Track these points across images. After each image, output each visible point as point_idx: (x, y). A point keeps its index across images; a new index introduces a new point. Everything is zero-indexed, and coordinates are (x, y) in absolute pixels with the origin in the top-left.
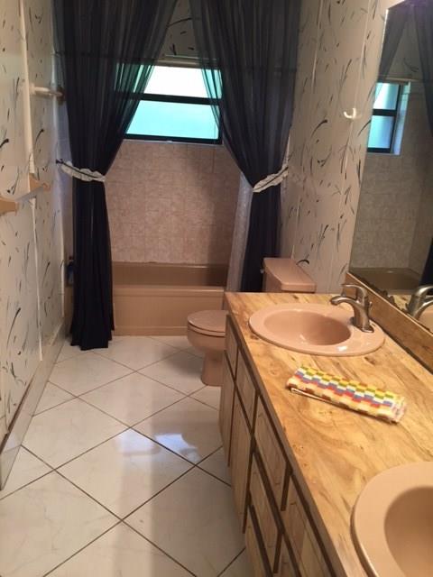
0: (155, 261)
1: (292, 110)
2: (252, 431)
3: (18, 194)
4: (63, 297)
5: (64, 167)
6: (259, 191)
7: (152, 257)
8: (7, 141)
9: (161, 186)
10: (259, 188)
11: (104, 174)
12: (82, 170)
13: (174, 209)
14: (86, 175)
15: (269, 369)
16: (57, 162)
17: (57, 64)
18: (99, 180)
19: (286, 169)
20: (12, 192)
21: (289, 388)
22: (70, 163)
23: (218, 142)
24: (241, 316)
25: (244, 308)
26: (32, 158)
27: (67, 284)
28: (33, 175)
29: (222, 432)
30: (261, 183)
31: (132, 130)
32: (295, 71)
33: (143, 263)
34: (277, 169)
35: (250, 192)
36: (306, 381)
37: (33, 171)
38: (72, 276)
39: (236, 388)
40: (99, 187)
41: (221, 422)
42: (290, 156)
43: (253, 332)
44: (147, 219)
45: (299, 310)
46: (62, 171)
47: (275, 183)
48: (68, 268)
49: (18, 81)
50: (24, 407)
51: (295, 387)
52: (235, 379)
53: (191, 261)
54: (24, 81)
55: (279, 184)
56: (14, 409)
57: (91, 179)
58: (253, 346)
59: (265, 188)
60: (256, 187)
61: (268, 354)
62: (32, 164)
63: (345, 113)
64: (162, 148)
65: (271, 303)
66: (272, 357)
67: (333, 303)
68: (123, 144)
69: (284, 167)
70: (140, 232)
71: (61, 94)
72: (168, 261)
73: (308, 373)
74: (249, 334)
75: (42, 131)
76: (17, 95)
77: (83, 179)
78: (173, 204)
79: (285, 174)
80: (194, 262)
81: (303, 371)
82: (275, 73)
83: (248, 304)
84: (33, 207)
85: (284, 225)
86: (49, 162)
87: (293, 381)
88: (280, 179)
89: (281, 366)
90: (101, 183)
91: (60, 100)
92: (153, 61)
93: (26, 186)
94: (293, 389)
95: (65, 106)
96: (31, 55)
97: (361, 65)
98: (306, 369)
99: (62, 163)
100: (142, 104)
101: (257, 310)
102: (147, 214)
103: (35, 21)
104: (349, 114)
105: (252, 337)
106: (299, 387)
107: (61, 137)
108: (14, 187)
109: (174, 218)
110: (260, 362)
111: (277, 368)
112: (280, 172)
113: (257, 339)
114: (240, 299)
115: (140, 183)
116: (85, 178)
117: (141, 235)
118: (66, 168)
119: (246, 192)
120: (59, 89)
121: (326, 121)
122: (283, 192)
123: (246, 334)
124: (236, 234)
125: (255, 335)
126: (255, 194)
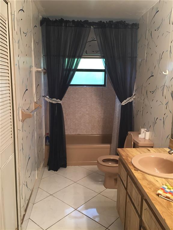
0: (80, 133)
1: (136, 72)
2: (140, 216)
3: (30, 111)
4: (44, 150)
5: (45, 98)
6: (124, 104)
7: (79, 132)
8: (27, 90)
9: (82, 104)
10: (124, 103)
11: (61, 100)
12: (53, 99)
13: (87, 113)
14: (54, 101)
15: (147, 187)
16: (43, 96)
17: (43, 60)
18: (60, 103)
19: (135, 95)
20: (28, 110)
21: (158, 195)
22: (48, 97)
23: (104, 85)
24: (128, 160)
25: (127, 156)
26: (35, 96)
27: (46, 145)
28: (35, 102)
29: (119, 212)
30: (125, 101)
31: (72, 83)
32: (136, 57)
33: (75, 135)
34: (131, 95)
35: (120, 105)
36: (166, 192)
37: (35, 101)
38: (48, 141)
39: (127, 193)
40: (59, 106)
41: (118, 208)
42: (136, 90)
43: (135, 167)
44: (76, 117)
45: (153, 156)
46: (45, 99)
47: (130, 101)
48: (47, 138)
49: (31, 67)
50: (31, 201)
51: (161, 195)
52: (126, 189)
53: (95, 133)
54: (33, 66)
55: (132, 101)
56: (27, 202)
57: (57, 102)
58: (137, 175)
59: (126, 103)
60: (123, 103)
61: (144, 179)
62: (35, 98)
63: (163, 72)
64: (82, 89)
65: (139, 153)
66: (147, 180)
67: (170, 153)
68: (69, 88)
69: (134, 94)
70: (74, 122)
71: (45, 71)
72: (85, 133)
73: (168, 188)
74: (134, 169)
75: (38, 85)
76: (30, 72)
77: (53, 103)
78: (87, 110)
79: (134, 97)
80: (96, 134)
81: (166, 187)
82: (128, 59)
83: (129, 154)
84: (35, 115)
85: (135, 117)
86: (40, 97)
87: (160, 192)
88: (132, 99)
89: (153, 185)
90: (60, 104)
91: (45, 73)
92: (80, 57)
93: (33, 107)
94: (160, 196)
95: (46, 75)
96: (35, 57)
97: (169, 53)
98: (167, 186)
99: (45, 97)
100: (77, 73)
101: (134, 157)
102: (77, 115)
103: (36, 44)
104: (165, 73)
105: (135, 170)
106: (162, 195)
107: (45, 86)
108: (29, 108)
109: (87, 116)
110: (143, 183)
111: (151, 186)
112: (132, 96)
113: (137, 171)
114: (124, 151)
115: (74, 103)
116: (54, 102)
117: (74, 123)
118: (47, 98)
119: (118, 105)
120: (44, 69)
121: (153, 76)
122: (133, 104)
123: (132, 169)
124: (115, 122)
125: (137, 169)
126: (122, 106)
